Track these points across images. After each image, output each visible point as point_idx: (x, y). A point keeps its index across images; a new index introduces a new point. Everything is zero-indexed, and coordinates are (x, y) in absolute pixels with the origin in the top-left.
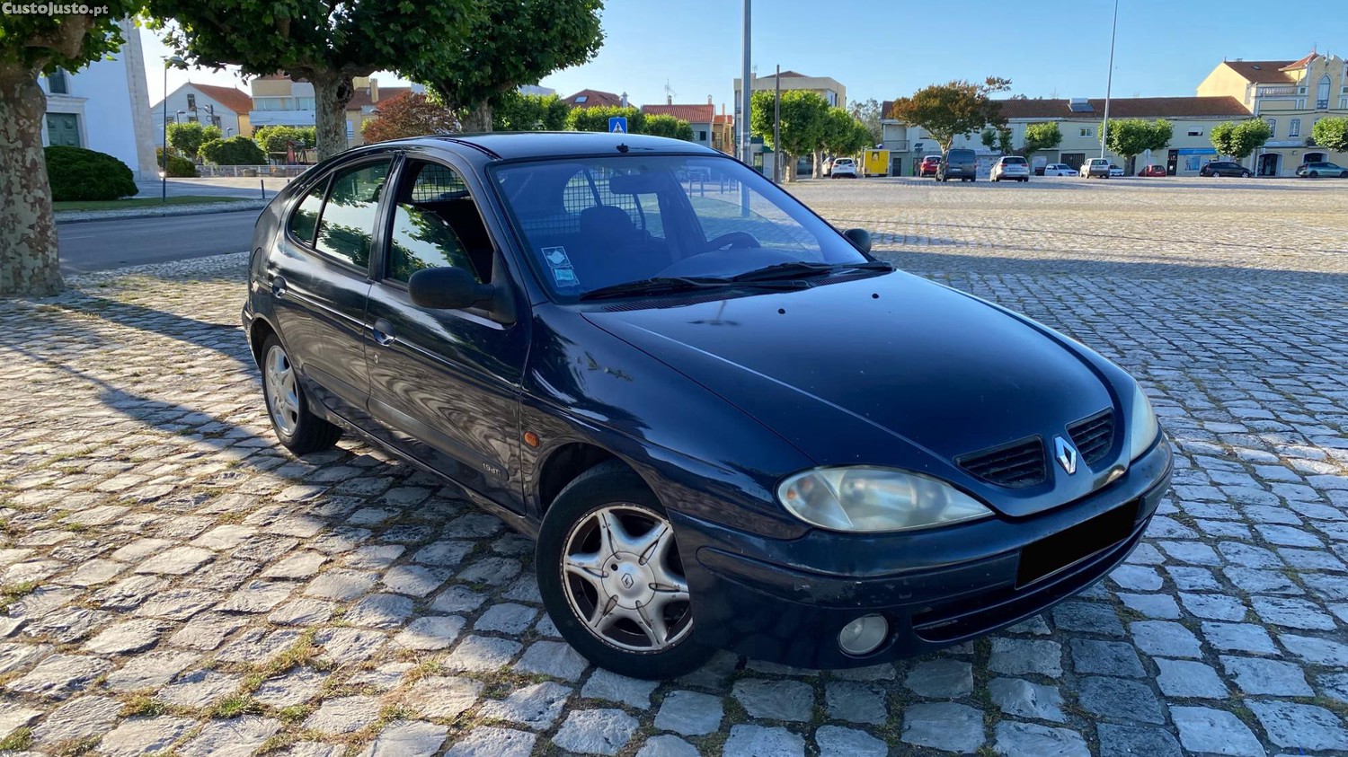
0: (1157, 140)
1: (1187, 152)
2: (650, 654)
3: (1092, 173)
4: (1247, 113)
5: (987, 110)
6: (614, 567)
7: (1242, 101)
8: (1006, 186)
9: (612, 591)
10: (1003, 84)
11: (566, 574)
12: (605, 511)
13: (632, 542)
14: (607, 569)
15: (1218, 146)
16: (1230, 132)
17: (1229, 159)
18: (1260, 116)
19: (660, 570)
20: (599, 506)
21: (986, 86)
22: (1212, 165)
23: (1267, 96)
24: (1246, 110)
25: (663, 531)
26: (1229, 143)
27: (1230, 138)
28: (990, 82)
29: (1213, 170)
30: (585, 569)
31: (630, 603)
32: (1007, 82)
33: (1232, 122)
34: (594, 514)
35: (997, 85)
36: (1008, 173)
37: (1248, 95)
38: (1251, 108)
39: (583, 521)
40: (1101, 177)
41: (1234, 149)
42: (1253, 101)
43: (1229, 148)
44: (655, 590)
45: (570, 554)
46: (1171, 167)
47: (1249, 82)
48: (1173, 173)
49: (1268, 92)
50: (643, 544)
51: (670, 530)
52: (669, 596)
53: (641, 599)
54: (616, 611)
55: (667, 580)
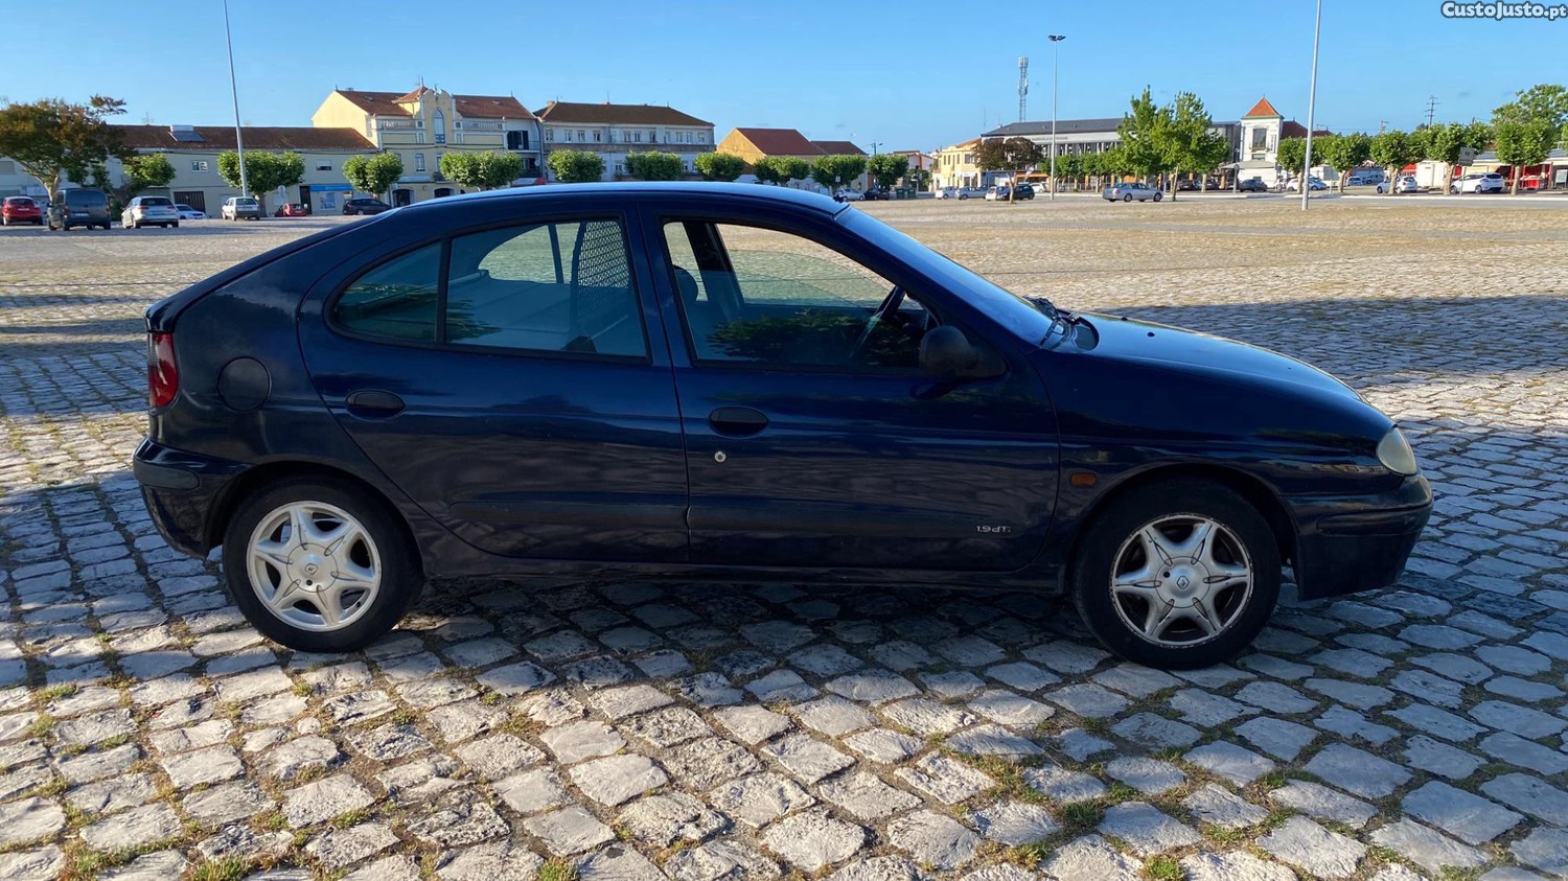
0: (289, 175)
1: (320, 188)
2: (1209, 642)
3: (239, 215)
4: (373, 147)
5: (105, 137)
6: (1167, 575)
7: (363, 132)
8: (149, 233)
9: (1168, 597)
10: (115, 105)
11: (1115, 596)
12: (1149, 527)
13: (1179, 548)
14: (1160, 577)
15: (353, 182)
16: (364, 166)
17: (367, 195)
18: (385, 150)
19: (1212, 563)
20: (1142, 524)
21: (93, 109)
22: (354, 202)
23: (388, 129)
24: (370, 143)
25: (1206, 530)
26: (365, 178)
27: (365, 173)
28: (98, 102)
29: (355, 208)
30: (1135, 585)
31: (1188, 601)
32: (120, 103)
33: (363, 156)
34: (1137, 533)
35: (106, 106)
36: (151, 217)
37: (369, 127)
38: (374, 140)
39: (1128, 542)
40: (249, 219)
41: (371, 185)
42: (375, 133)
43: (365, 183)
44: (1209, 583)
45: (1117, 577)
46: (306, 205)
47: (367, 114)
48: (309, 212)
49: (388, 124)
50: (1191, 545)
51: (1216, 526)
52: (1223, 584)
53: (1199, 595)
54: (1173, 613)
55: (1219, 570)
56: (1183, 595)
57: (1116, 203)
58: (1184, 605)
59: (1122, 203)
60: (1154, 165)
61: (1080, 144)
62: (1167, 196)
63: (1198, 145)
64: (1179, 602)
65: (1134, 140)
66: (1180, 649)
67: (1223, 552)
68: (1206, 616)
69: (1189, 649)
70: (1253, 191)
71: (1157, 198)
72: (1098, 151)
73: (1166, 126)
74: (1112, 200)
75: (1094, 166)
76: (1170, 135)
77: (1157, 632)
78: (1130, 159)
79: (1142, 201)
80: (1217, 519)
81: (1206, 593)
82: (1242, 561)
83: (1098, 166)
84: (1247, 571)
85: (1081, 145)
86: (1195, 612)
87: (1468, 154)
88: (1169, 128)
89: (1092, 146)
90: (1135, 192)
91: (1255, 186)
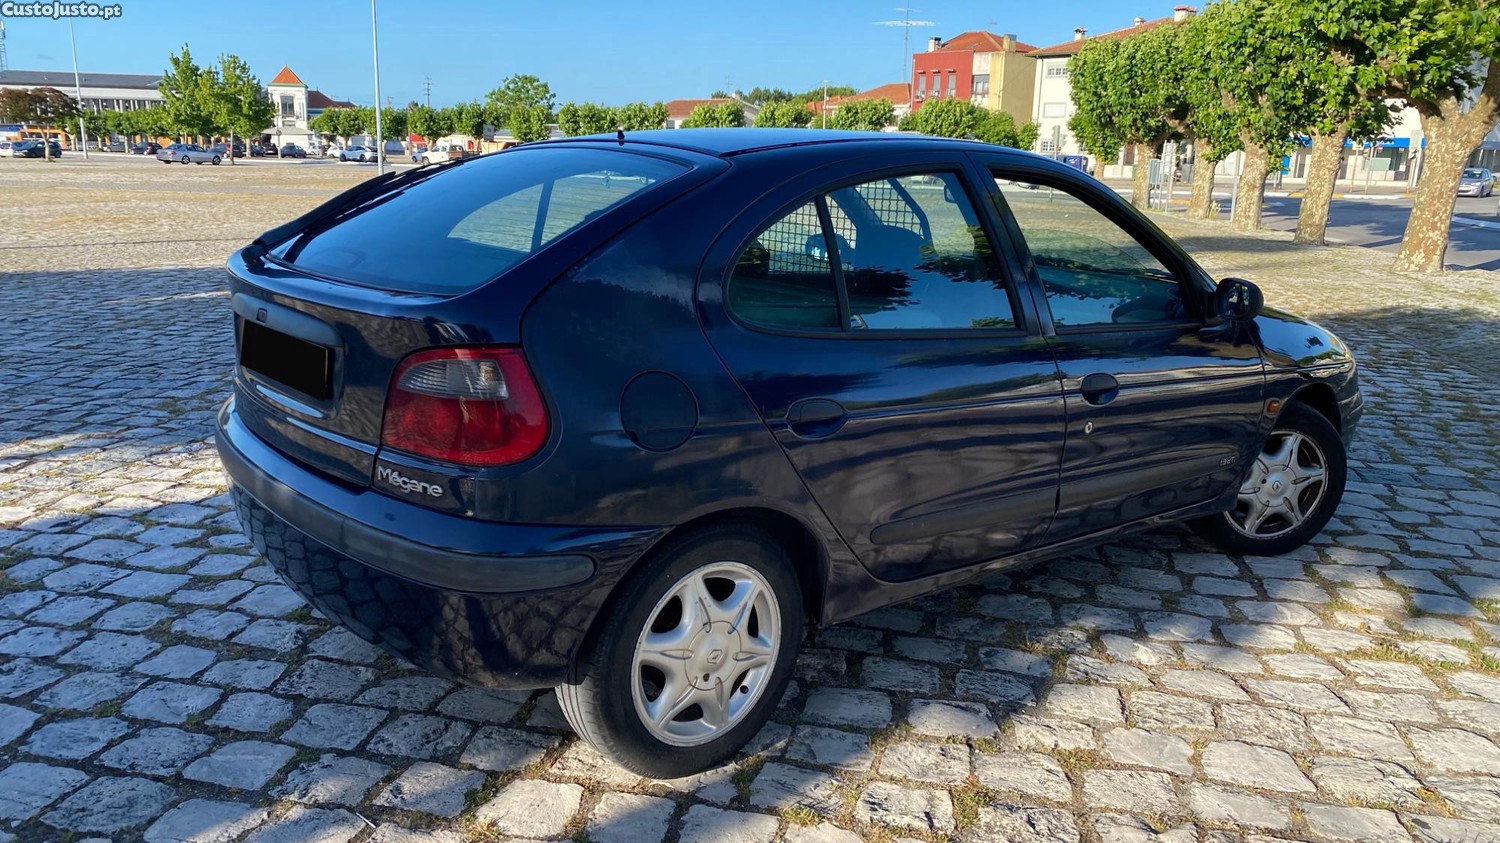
2: (1293, 531)
6: (1265, 482)
9: (1264, 499)
13: (1274, 458)
14: (1260, 484)
19: (1298, 467)
25: (1293, 441)
30: (1240, 493)
31: (1280, 501)
44: (1295, 484)
50: (1283, 454)
51: (1301, 437)
52: (1306, 483)
53: (1287, 495)
54: (1269, 512)
55: (1302, 472)
56: (1275, 496)
57: (172, 165)
58: (1277, 505)
59: (180, 165)
60: (206, 126)
61: (94, 100)
62: (225, 160)
63: (250, 108)
64: (1273, 502)
65: (178, 99)
66: (1272, 540)
67: (1306, 458)
68: (1292, 510)
69: (1279, 539)
70: (294, 157)
71: (216, 161)
72: (117, 109)
73: (212, 87)
74: (168, 162)
75: (120, 125)
76: (219, 97)
77: (1254, 528)
78: (177, 120)
79: (200, 163)
80: (1303, 432)
81: (1292, 493)
82: (1319, 463)
83: (125, 124)
84: (1322, 471)
85: (96, 101)
86: (1284, 509)
87: (489, 130)
88: (216, 89)
89: (108, 103)
90: (191, 154)
91: (292, 152)
